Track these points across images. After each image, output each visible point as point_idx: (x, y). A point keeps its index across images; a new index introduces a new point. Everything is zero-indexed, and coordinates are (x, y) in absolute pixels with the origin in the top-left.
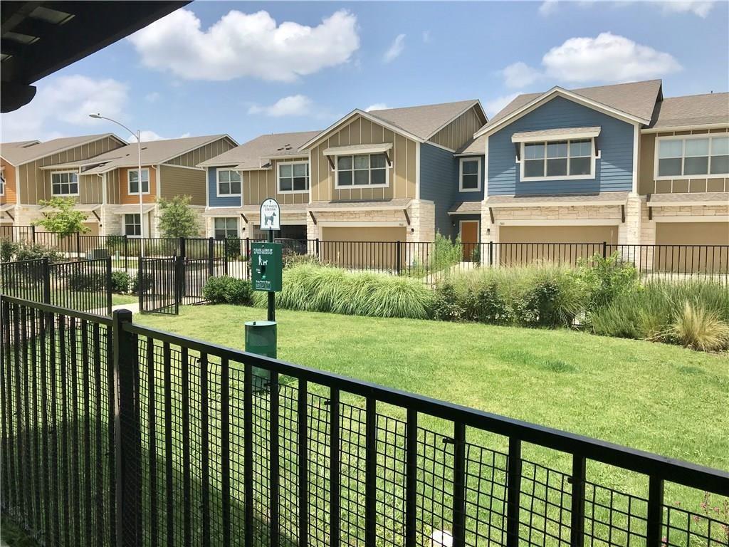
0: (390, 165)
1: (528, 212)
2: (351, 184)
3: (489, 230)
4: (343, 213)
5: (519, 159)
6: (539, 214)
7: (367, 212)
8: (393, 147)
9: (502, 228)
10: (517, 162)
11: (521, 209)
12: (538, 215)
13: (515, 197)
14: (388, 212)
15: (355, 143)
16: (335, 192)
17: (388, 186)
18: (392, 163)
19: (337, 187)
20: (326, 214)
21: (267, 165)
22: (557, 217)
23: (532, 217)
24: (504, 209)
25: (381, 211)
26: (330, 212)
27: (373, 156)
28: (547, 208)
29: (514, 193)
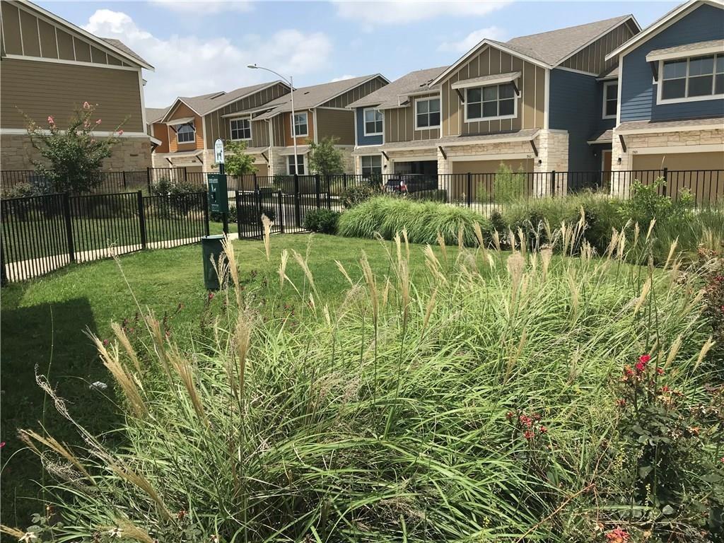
0: (518, 95)
1: (665, 139)
2: (480, 117)
3: (620, 159)
4: (472, 147)
5: (656, 80)
6: (678, 139)
7: (495, 144)
8: (522, 76)
9: (636, 157)
10: (654, 83)
11: (657, 135)
12: (677, 141)
13: (650, 122)
14: (516, 144)
15: (484, 74)
16: (464, 125)
17: (516, 117)
18: (520, 92)
19: (466, 121)
20: (456, 149)
21: (406, 103)
22: (698, 142)
23: (669, 143)
24: (637, 136)
25: (509, 143)
26: (459, 146)
27: (502, 86)
28: (686, 133)
29: (650, 117)
